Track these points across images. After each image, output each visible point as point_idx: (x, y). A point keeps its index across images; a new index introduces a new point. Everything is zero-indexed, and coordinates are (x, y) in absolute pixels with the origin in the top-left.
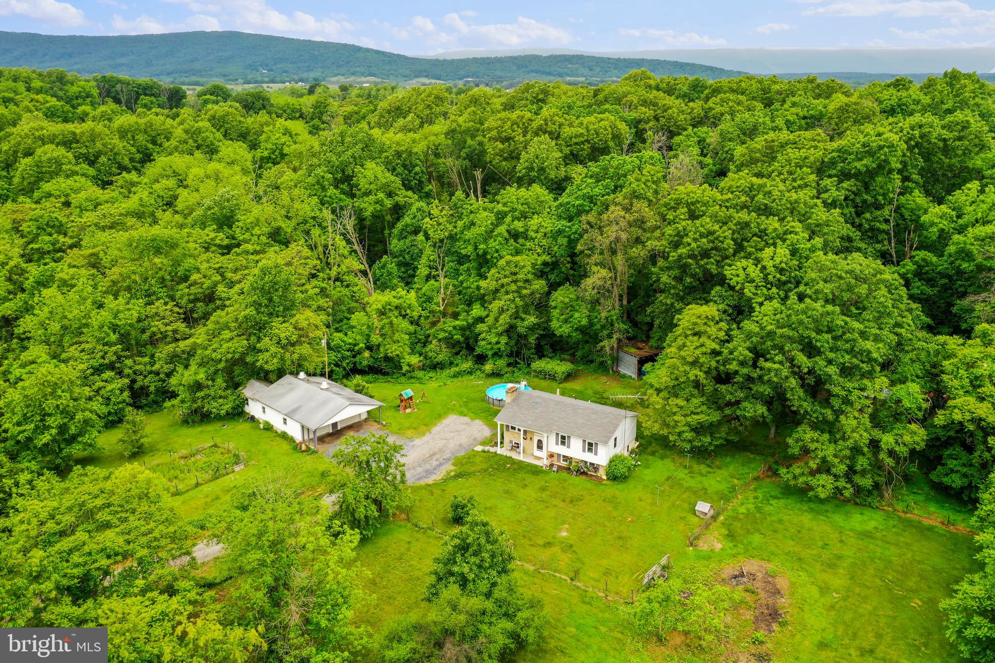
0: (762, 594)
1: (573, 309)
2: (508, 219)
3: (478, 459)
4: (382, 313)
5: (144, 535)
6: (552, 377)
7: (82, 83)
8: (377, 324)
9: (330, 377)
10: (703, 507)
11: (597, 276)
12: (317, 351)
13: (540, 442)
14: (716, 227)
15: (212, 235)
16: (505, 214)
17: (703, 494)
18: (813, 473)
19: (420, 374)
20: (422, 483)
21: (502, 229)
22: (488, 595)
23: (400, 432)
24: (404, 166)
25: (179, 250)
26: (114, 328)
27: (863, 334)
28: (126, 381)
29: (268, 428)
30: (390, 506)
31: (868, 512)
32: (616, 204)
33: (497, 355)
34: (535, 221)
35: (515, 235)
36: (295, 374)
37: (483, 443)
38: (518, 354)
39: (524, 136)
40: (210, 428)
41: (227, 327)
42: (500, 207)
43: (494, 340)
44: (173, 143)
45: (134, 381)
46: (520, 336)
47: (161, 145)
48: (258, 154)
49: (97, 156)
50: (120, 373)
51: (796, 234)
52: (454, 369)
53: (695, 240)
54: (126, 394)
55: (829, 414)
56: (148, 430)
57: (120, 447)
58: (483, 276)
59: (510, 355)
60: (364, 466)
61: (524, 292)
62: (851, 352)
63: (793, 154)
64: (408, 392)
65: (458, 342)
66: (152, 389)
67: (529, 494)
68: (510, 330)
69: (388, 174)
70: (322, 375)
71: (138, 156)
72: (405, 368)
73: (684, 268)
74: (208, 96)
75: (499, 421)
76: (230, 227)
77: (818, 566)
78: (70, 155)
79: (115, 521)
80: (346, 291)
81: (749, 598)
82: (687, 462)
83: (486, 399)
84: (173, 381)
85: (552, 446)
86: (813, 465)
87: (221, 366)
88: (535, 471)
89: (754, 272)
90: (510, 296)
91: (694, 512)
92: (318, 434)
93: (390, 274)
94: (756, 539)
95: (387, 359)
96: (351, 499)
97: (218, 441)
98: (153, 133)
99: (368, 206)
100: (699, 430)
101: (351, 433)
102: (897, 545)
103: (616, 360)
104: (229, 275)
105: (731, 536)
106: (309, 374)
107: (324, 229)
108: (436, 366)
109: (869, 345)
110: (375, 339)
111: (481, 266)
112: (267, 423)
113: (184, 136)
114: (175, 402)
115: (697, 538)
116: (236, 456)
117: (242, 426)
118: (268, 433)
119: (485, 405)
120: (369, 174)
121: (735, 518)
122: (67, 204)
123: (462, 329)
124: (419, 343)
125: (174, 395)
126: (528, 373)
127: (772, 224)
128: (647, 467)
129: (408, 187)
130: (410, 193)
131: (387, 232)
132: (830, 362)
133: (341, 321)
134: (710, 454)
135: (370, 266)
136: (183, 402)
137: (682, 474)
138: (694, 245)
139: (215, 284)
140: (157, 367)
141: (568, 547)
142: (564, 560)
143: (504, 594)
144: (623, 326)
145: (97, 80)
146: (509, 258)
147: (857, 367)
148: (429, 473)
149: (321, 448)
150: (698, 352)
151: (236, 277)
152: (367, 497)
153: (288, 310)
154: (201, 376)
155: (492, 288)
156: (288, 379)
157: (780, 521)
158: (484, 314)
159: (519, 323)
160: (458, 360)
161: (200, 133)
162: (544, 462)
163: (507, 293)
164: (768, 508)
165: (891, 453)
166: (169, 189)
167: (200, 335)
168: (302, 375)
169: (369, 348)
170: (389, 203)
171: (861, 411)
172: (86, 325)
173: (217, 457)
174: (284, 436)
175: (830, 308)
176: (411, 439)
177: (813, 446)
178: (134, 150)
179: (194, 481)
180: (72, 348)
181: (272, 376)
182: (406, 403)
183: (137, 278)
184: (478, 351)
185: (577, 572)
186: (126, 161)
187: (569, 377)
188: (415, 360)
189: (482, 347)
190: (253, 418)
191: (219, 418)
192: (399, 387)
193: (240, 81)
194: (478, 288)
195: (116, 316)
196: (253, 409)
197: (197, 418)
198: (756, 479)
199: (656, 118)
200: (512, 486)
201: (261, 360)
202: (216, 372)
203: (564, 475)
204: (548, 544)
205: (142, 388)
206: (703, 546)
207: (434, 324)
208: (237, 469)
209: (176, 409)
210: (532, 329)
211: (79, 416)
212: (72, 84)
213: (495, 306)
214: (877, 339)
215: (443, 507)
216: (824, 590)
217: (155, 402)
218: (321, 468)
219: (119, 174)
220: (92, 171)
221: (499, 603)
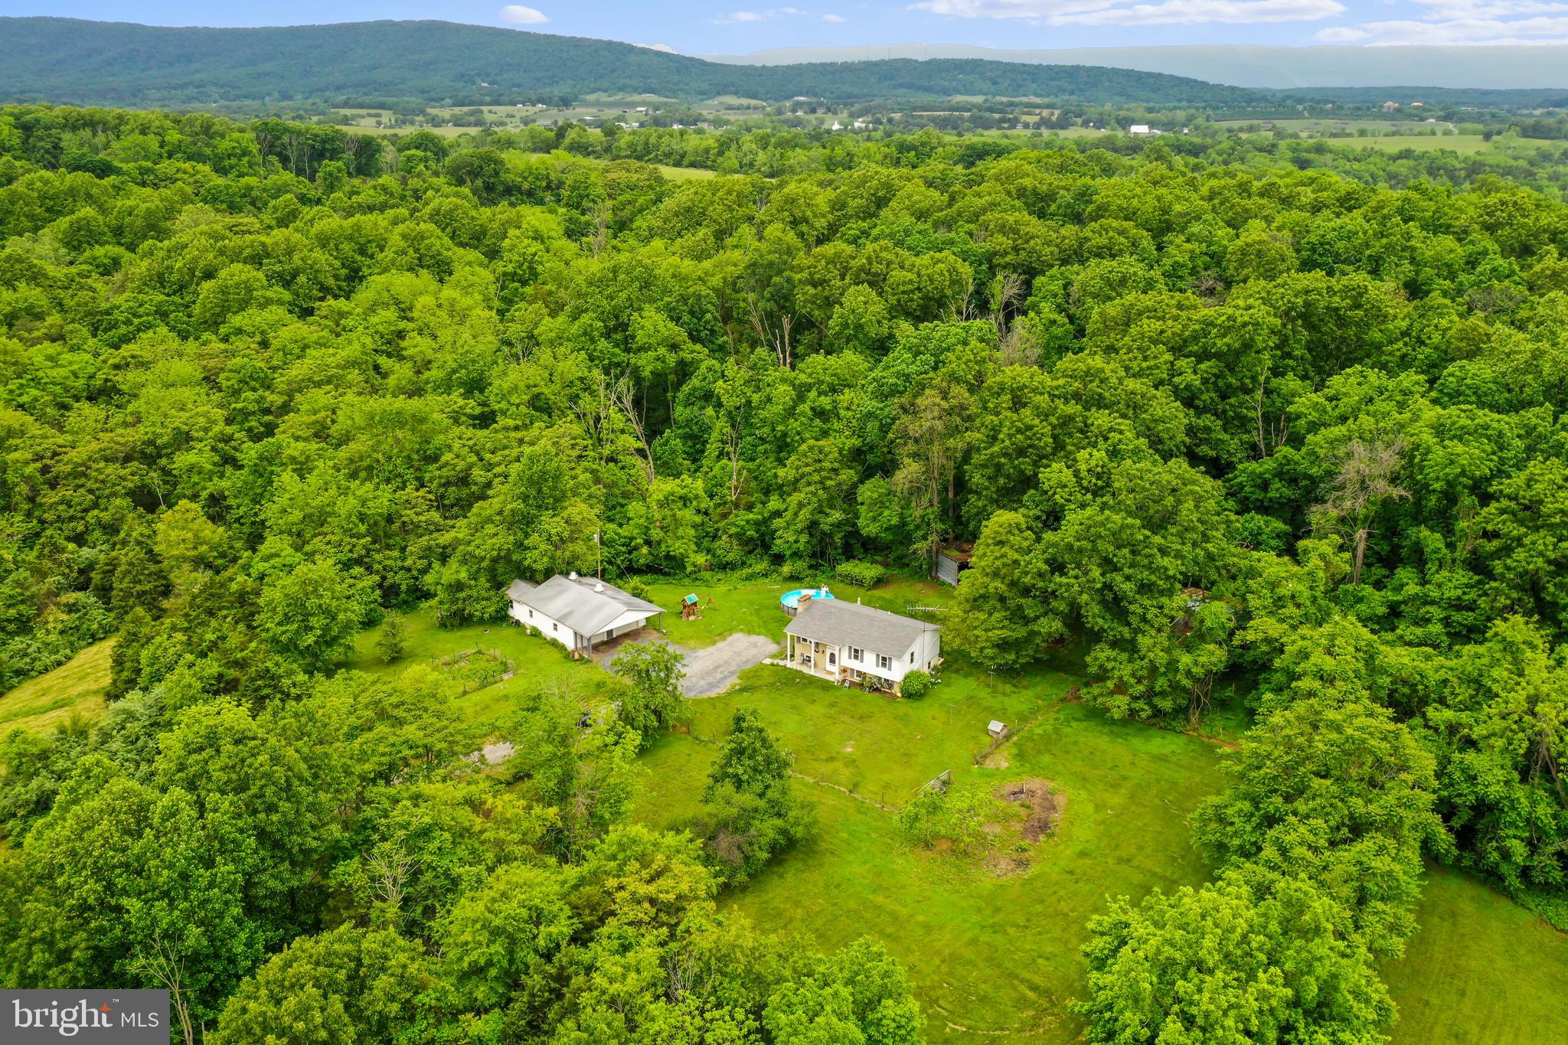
0: (1037, 809)
1: (883, 506)
2: (813, 394)
3: (766, 672)
4: (664, 504)
5: (438, 731)
6: (857, 582)
7: (236, 135)
8: (658, 516)
9: (603, 578)
10: (996, 726)
11: (909, 471)
12: (590, 548)
13: (832, 655)
14: (1037, 422)
15: (461, 402)
16: (809, 387)
17: (1000, 714)
18: (1112, 693)
19: (707, 575)
20: (705, 696)
21: (805, 408)
22: (761, 795)
23: (682, 641)
24: (692, 313)
25: (429, 425)
26: (362, 518)
27: (1163, 551)
28: (377, 578)
29: (536, 634)
30: (670, 718)
31: (1170, 737)
32: (932, 387)
33: (796, 555)
34: (847, 396)
35: (820, 413)
36: (567, 574)
37: (773, 656)
38: (822, 554)
39: (843, 278)
40: (471, 633)
41: (489, 520)
42: (803, 378)
43: (791, 539)
44: (389, 254)
45: (384, 578)
46: (824, 533)
47: (372, 257)
48: (500, 266)
49: (294, 276)
50: (369, 569)
51: (1121, 432)
52: (746, 571)
53: (1010, 436)
54: (378, 592)
55: (1126, 632)
56: (407, 633)
57: (378, 651)
58: (781, 462)
59: (813, 555)
60: (642, 675)
61: (829, 483)
62: (1149, 567)
63: (1150, 326)
64: (691, 598)
65: (752, 539)
66: (404, 587)
67: (817, 710)
68: (812, 526)
69: (671, 325)
70: (594, 575)
71: (344, 272)
72: (689, 569)
73: (999, 467)
74: (413, 152)
75: (789, 631)
76: (482, 391)
77: (1101, 786)
78: (260, 275)
79: (410, 718)
80: (621, 474)
81: (1023, 812)
82: (991, 680)
83: (780, 607)
84: (429, 579)
85: (846, 660)
86: (1110, 684)
87: (484, 564)
88: (826, 686)
89: (1067, 475)
90: (812, 488)
91: (987, 732)
92: (594, 641)
93: (673, 452)
94: (1046, 759)
95: (668, 557)
96: (630, 707)
97: (482, 647)
98: (362, 240)
99: (646, 362)
100: (1003, 645)
101: (628, 642)
102: (1189, 768)
103: (934, 566)
104: (488, 456)
105: (1021, 756)
106: (580, 574)
107: (593, 393)
108: (725, 567)
109: (1166, 562)
110: (656, 534)
111: (780, 449)
112: (534, 628)
113: (403, 244)
114: (433, 602)
115: (985, 757)
116: (504, 664)
117: (507, 632)
118: (535, 640)
119: (779, 613)
120: (647, 324)
121: (1030, 739)
122: (265, 344)
123: (757, 523)
124: (706, 538)
125: (428, 595)
126: (833, 577)
127: (1101, 419)
128: (948, 685)
129: (694, 338)
130: (698, 347)
131: (670, 394)
132: (1128, 578)
133: (614, 507)
134: (1018, 673)
135: (649, 443)
136: (441, 602)
137: (983, 693)
138: (1007, 443)
139: (471, 467)
140: (408, 563)
141: (851, 762)
142: (845, 774)
143: (777, 795)
144: (940, 526)
145: (255, 129)
146: (812, 442)
147: (1154, 584)
148: (712, 686)
149: (595, 657)
150: (998, 563)
151: (496, 459)
152: (647, 707)
153: (558, 502)
154: (463, 575)
155: (790, 478)
156: (557, 579)
157: (1076, 743)
158: (782, 507)
159: (822, 519)
160: (751, 559)
161: (423, 238)
162: (836, 677)
163: (809, 484)
164: (1066, 730)
165: (1189, 674)
166: (389, 323)
167: (460, 529)
168: (573, 575)
169: (648, 543)
170: (672, 360)
171: (1159, 630)
172: (329, 514)
173: (483, 664)
174: (554, 643)
175: (1130, 520)
176: (694, 650)
177: (1109, 665)
178: (337, 263)
179: (461, 689)
180: (316, 540)
181: (538, 576)
182: (689, 609)
183: (380, 457)
184: (775, 550)
185: (856, 785)
186: (331, 282)
187: (879, 582)
188: (701, 559)
189: (779, 545)
190: (518, 623)
191: (482, 621)
192: (682, 590)
193: (448, 101)
194: (776, 476)
195: (364, 503)
196: (519, 612)
197: (456, 622)
198: (1063, 700)
199: (1016, 249)
200: (800, 701)
201: (530, 558)
202: (478, 571)
203: (857, 691)
204: (832, 759)
205: (392, 586)
206: (990, 764)
207: (725, 516)
208: (505, 677)
209: (432, 610)
210: (838, 525)
211: (341, 616)
212: (223, 137)
213: (795, 498)
214: (1178, 555)
215: (726, 720)
216: (1099, 807)
217: (405, 602)
218: (597, 677)
219: (322, 299)
220: (287, 296)
221: (773, 803)
